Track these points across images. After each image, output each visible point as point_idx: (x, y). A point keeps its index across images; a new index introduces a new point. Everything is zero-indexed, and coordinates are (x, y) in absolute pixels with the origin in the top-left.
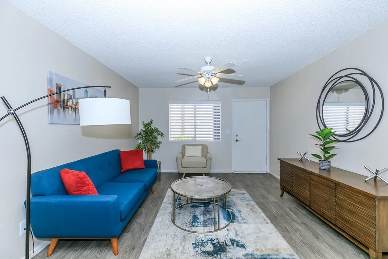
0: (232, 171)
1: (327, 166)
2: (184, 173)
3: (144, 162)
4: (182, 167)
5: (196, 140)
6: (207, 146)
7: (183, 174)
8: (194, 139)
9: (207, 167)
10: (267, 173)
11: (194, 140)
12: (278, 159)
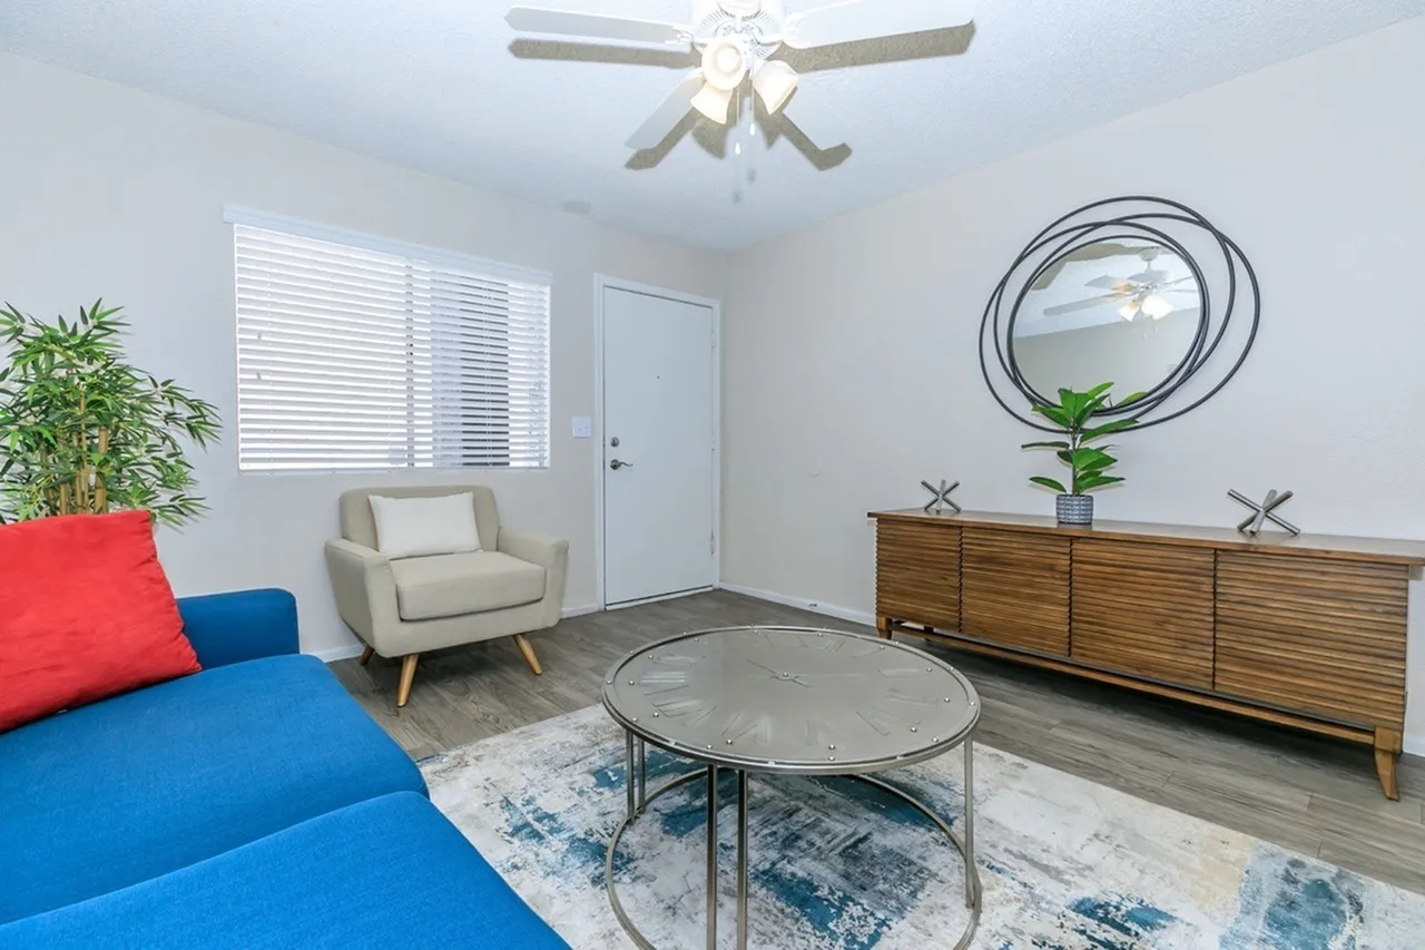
0: (596, 605)
1: (1079, 510)
2: (408, 656)
3: (181, 624)
4: (402, 620)
5: (417, 465)
6: (491, 491)
7: (398, 663)
8: (403, 460)
9: (546, 596)
10: (715, 590)
11: (406, 465)
12: (870, 515)
